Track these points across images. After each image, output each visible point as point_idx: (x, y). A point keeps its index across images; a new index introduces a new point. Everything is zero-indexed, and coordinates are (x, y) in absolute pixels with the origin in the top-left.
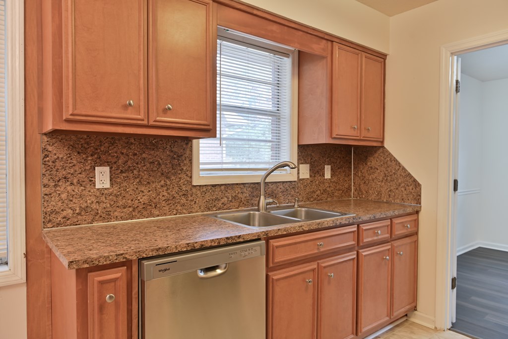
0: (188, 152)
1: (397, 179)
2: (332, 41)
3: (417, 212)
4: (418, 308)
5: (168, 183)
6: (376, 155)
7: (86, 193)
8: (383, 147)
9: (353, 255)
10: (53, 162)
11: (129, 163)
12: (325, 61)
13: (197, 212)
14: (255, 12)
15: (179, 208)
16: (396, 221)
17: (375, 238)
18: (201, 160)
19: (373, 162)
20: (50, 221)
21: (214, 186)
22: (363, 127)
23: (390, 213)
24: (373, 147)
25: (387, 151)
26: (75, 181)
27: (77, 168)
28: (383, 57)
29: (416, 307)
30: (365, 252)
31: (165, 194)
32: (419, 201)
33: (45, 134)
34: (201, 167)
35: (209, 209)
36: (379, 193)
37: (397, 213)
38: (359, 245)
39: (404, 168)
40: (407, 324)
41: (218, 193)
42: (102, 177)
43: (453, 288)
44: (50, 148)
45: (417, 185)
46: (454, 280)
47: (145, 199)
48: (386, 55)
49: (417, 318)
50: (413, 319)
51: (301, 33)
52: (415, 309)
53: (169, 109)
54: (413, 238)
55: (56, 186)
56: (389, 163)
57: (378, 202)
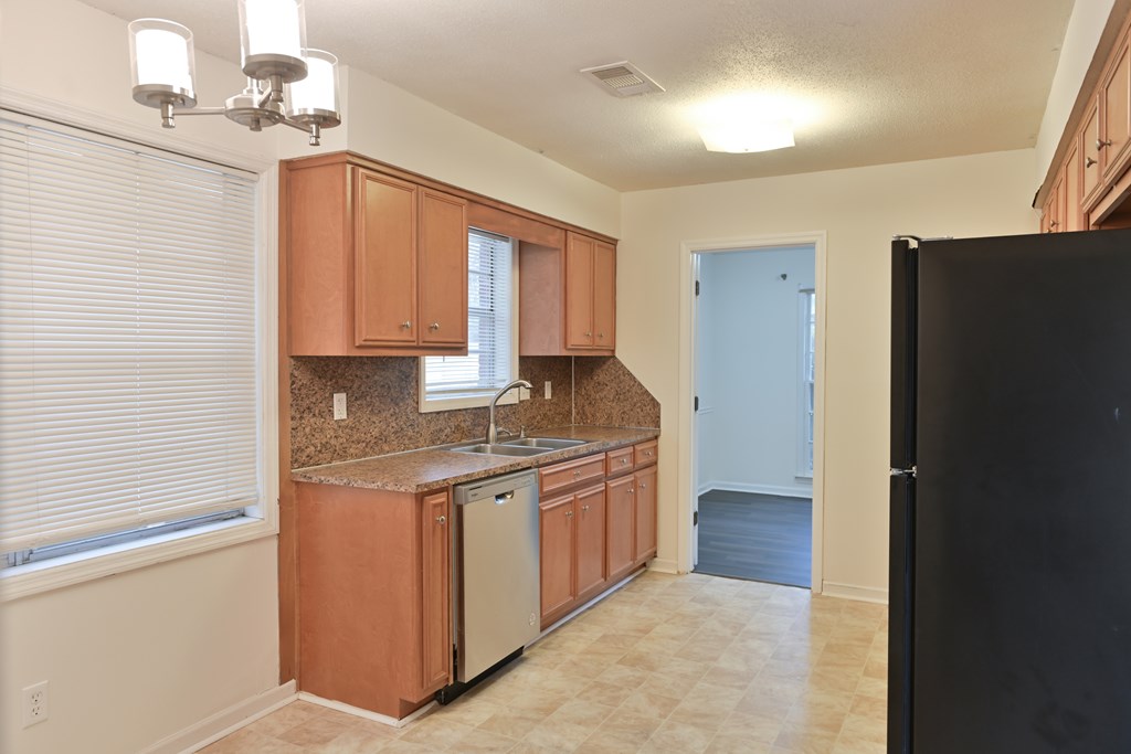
0: (414, 371)
1: (631, 397)
2: (566, 230)
3: (656, 437)
4: (658, 555)
5: (397, 411)
6: (605, 367)
7: (326, 425)
8: (614, 357)
9: (601, 487)
10: (299, 390)
11: (363, 388)
12: (558, 253)
13: (423, 446)
14: (501, 207)
15: (407, 442)
16: (638, 448)
17: (621, 468)
18: (427, 382)
19: (601, 376)
20: (296, 461)
21: (438, 413)
22: (596, 333)
23: (633, 439)
24: (600, 357)
25: (619, 362)
26: (317, 412)
27: (318, 396)
28: (613, 242)
29: (656, 552)
30: (612, 484)
31: (394, 425)
32: (658, 425)
33: (292, 357)
34: (428, 388)
35: (434, 443)
36: (610, 416)
37: (639, 438)
38: (608, 476)
39: (640, 384)
40: (647, 574)
41: (442, 423)
42: (340, 406)
43: (695, 524)
44: (296, 373)
45: (656, 404)
46: (695, 514)
47: (375, 432)
48: (616, 241)
49: (657, 566)
50: (653, 569)
51: (538, 224)
52: (654, 555)
53: (436, 328)
54: (653, 469)
55: (301, 418)
56: (622, 377)
57: (609, 428)
